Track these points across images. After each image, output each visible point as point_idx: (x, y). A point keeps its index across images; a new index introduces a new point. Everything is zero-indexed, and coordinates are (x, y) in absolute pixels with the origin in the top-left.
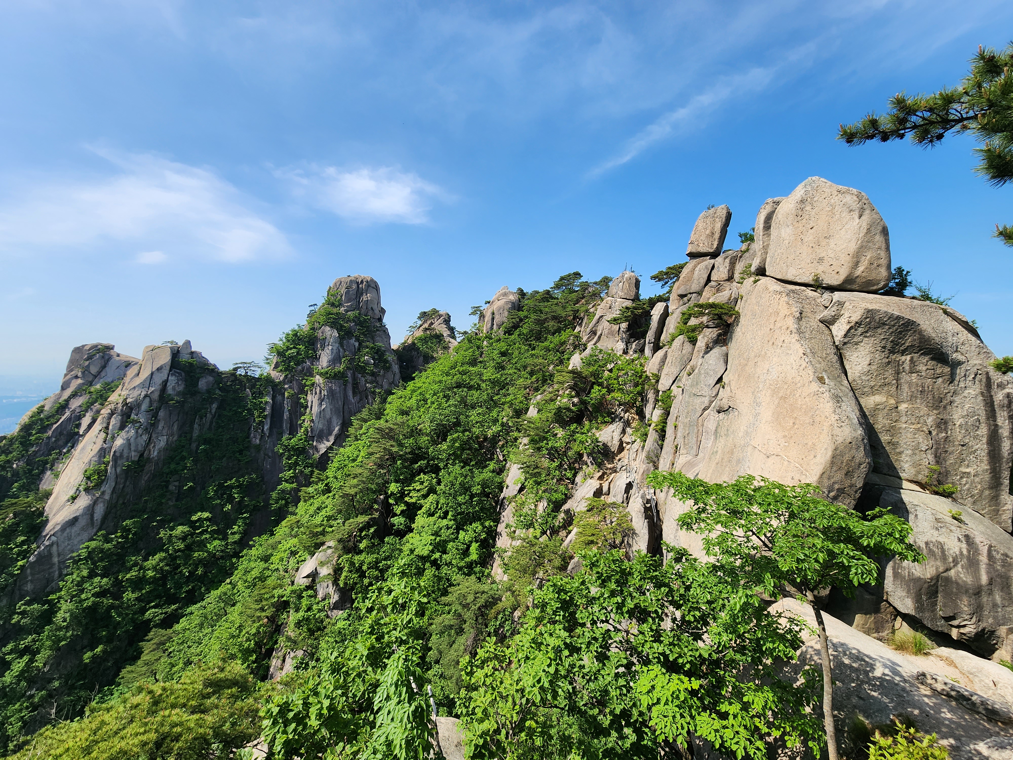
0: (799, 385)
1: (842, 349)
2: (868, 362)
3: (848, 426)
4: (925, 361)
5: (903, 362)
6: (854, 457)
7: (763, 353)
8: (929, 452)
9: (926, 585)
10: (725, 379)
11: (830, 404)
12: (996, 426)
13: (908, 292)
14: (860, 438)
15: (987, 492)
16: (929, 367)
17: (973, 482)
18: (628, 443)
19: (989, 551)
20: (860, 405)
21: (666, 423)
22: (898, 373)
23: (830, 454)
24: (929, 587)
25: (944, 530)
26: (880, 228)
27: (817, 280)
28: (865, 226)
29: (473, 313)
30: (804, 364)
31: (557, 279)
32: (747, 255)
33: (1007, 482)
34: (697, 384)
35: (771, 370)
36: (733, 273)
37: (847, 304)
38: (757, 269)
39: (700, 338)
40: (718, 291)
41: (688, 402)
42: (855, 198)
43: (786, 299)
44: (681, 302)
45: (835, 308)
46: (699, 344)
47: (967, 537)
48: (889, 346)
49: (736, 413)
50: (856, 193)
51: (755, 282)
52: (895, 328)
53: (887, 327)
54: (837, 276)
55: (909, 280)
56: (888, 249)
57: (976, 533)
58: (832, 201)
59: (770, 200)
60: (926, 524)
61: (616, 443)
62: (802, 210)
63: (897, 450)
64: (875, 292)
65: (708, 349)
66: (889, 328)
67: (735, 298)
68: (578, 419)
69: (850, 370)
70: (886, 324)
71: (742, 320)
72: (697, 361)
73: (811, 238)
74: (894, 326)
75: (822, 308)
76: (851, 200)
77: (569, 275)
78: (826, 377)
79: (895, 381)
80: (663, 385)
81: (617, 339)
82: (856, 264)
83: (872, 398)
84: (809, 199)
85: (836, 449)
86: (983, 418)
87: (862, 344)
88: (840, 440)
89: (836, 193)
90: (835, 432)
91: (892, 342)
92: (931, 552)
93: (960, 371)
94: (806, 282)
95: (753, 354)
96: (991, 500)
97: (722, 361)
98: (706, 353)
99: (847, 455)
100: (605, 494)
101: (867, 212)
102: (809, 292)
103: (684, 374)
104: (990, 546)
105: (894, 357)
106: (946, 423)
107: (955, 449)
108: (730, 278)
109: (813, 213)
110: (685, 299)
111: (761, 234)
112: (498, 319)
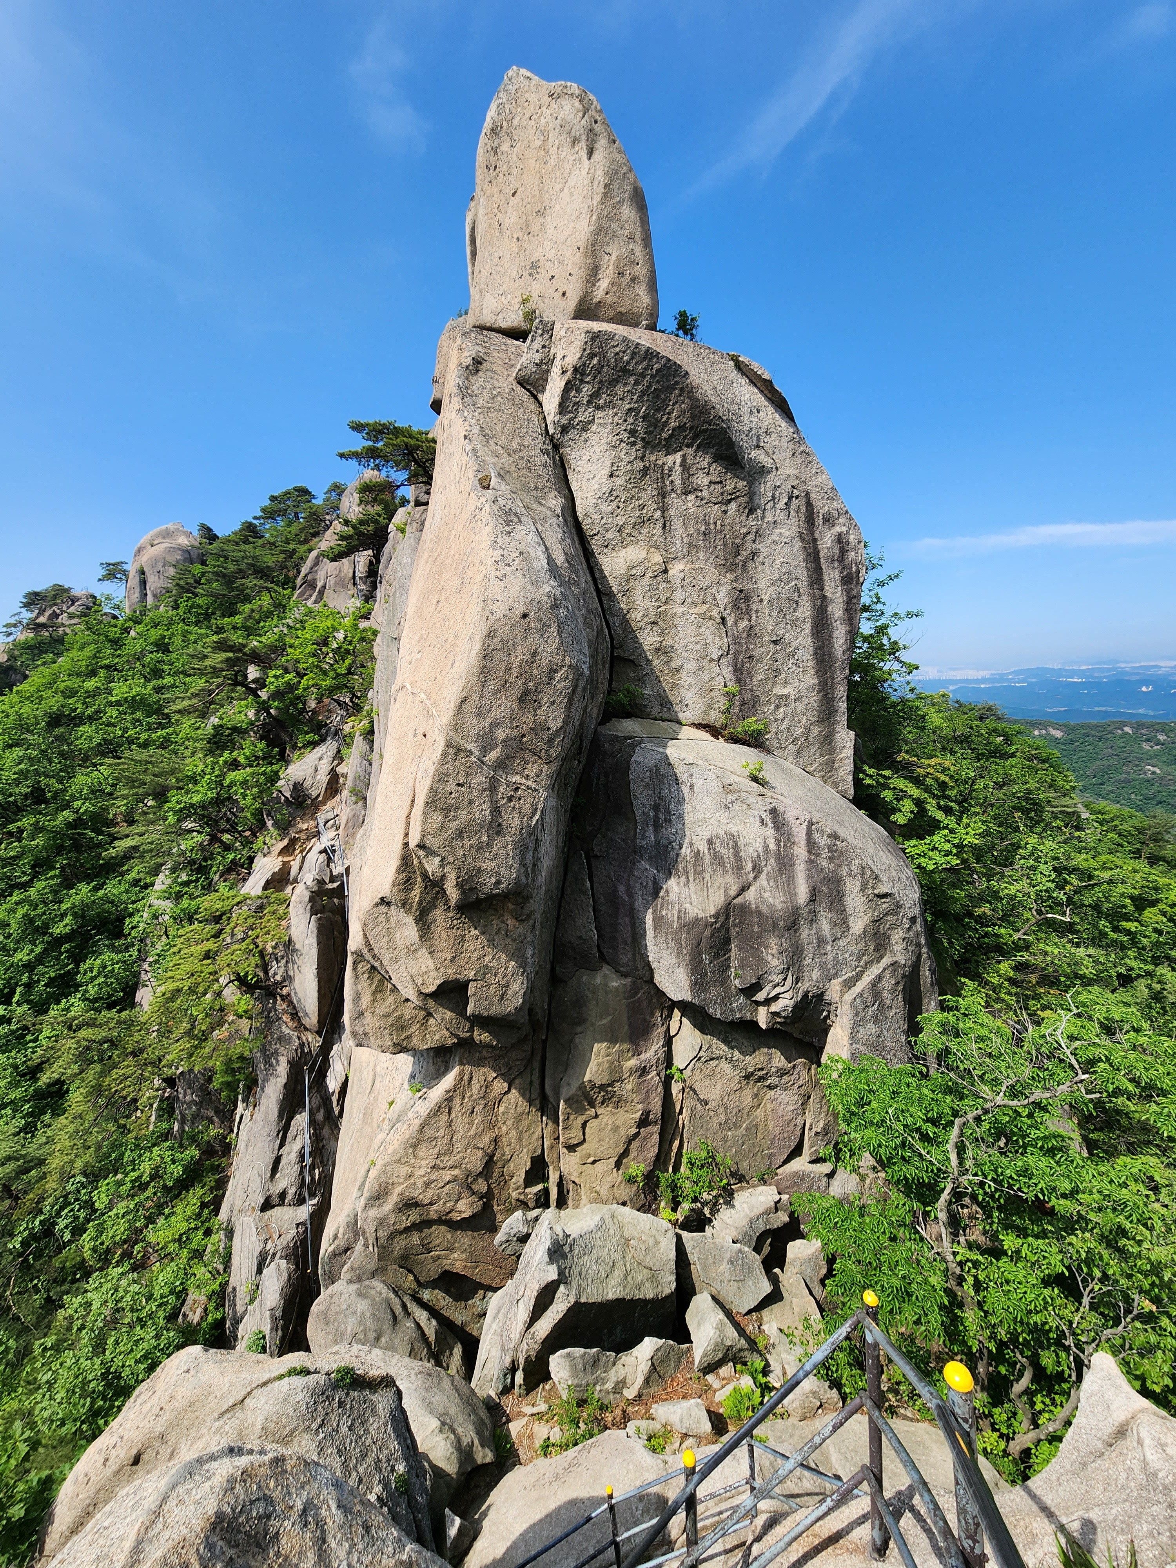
1: (562, 444)
2: (607, 471)
3: (519, 574)
4: (705, 464)
5: (671, 470)
6: (535, 653)
8: (724, 661)
9: (708, 932)
11: (489, 529)
12: (824, 598)
14: (547, 603)
15: (816, 730)
16: (713, 478)
17: (794, 713)
19: (809, 833)
22: (663, 494)
23: (477, 647)
24: (713, 934)
25: (737, 807)
26: (630, 188)
28: (600, 179)
30: (464, 460)
31: (267, 502)
33: (843, 706)
42: (577, 104)
47: (774, 812)
48: (641, 429)
50: (577, 92)
52: (646, 382)
53: (632, 380)
54: (560, 300)
56: (647, 240)
57: (788, 801)
58: (543, 121)
60: (708, 800)
61: (323, 778)
62: (496, 153)
63: (673, 665)
66: (637, 383)
69: (580, 494)
70: (629, 373)
73: (514, 218)
74: (643, 375)
76: (569, 109)
77: (288, 494)
78: (495, 477)
79: (658, 514)
81: (351, 592)
82: (593, 275)
83: (623, 554)
84: (505, 124)
85: (490, 635)
86: (803, 585)
87: (594, 428)
88: (500, 609)
89: (546, 99)
90: (490, 594)
91: (645, 417)
92: (718, 859)
93: (765, 489)
96: (822, 744)
99: (520, 649)
100: (294, 882)
101: (601, 142)
102: (517, 343)
104: (811, 823)
105: (653, 458)
106: (747, 599)
107: (763, 650)
112: (154, 583)
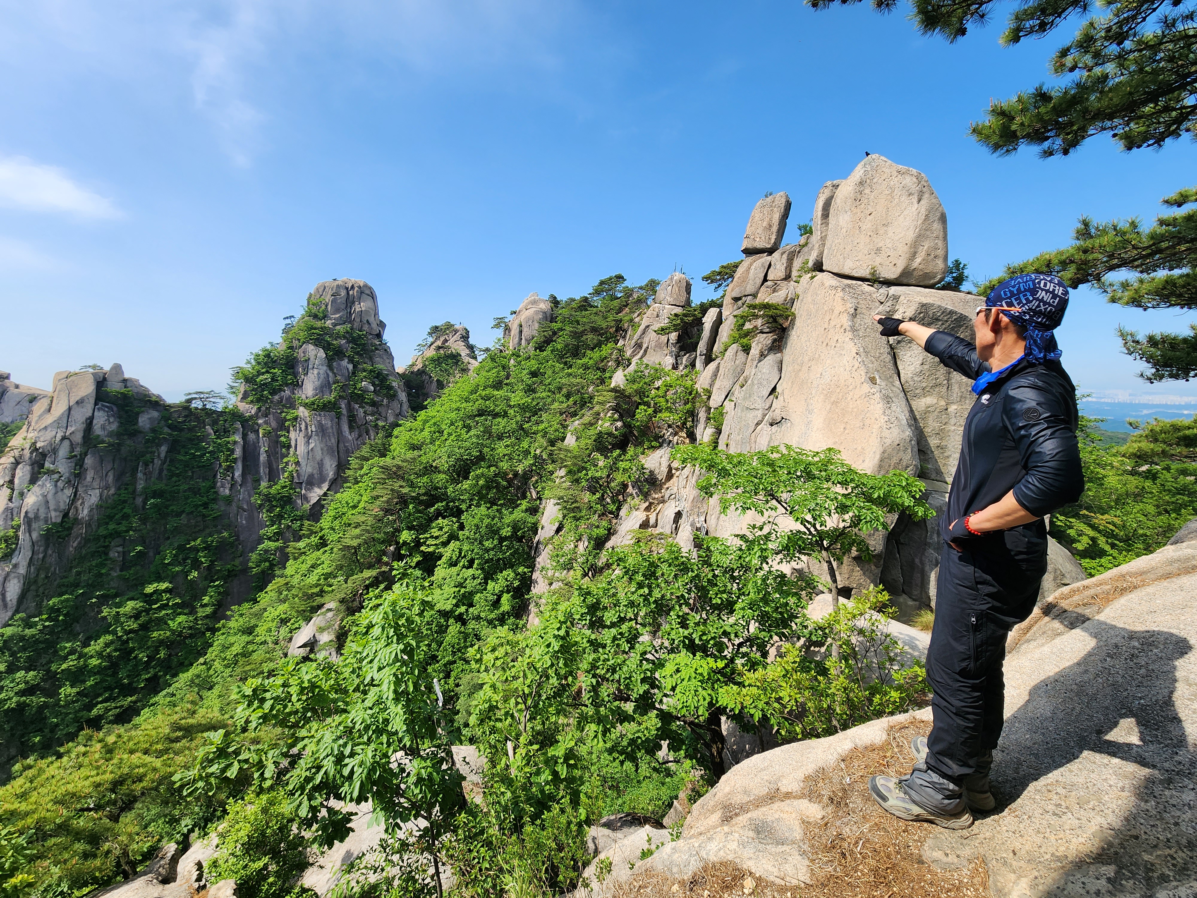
0: (851, 387)
1: (896, 348)
2: (920, 362)
3: (897, 427)
6: (901, 460)
7: (817, 356)
10: (778, 389)
11: (881, 405)
13: (965, 286)
14: (908, 439)
18: (677, 469)
20: (911, 407)
21: (718, 443)
23: (878, 457)
26: (939, 214)
27: (873, 274)
28: (923, 212)
29: (497, 326)
30: (857, 364)
31: (597, 284)
32: (805, 249)
34: (750, 396)
35: (824, 374)
36: (790, 271)
37: (902, 298)
38: (814, 264)
39: (753, 345)
40: (774, 291)
41: (741, 418)
42: (915, 179)
43: (841, 294)
44: (735, 307)
45: (889, 303)
46: (752, 351)
49: (789, 424)
50: (916, 174)
51: (812, 278)
52: (947, 324)
53: (940, 323)
54: (894, 269)
55: (966, 274)
56: (945, 238)
58: (892, 183)
59: (829, 183)
61: (664, 470)
62: (861, 193)
63: (946, 454)
64: (932, 287)
65: (762, 356)
66: (943, 324)
67: (791, 299)
68: (622, 444)
69: (903, 371)
70: (940, 320)
71: (798, 322)
72: (749, 371)
73: (869, 225)
74: (947, 321)
75: (878, 304)
76: (909, 181)
77: (610, 279)
78: (877, 377)
79: (945, 382)
80: (714, 402)
81: (665, 352)
82: (914, 255)
83: (924, 400)
84: (868, 181)
85: (884, 452)
88: (888, 442)
89: (896, 174)
90: (883, 435)
94: (863, 276)
95: (806, 359)
97: (776, 369)
98: (760, 361)
99: (895, 458)
100: (652, 527)
101: (926, 196)
102: (865, 287)
103: (737, 386)
108: (788, 277)
109: (872, 197)
110: (740, 302)
111: (819, 223)
112: (526, 332)
